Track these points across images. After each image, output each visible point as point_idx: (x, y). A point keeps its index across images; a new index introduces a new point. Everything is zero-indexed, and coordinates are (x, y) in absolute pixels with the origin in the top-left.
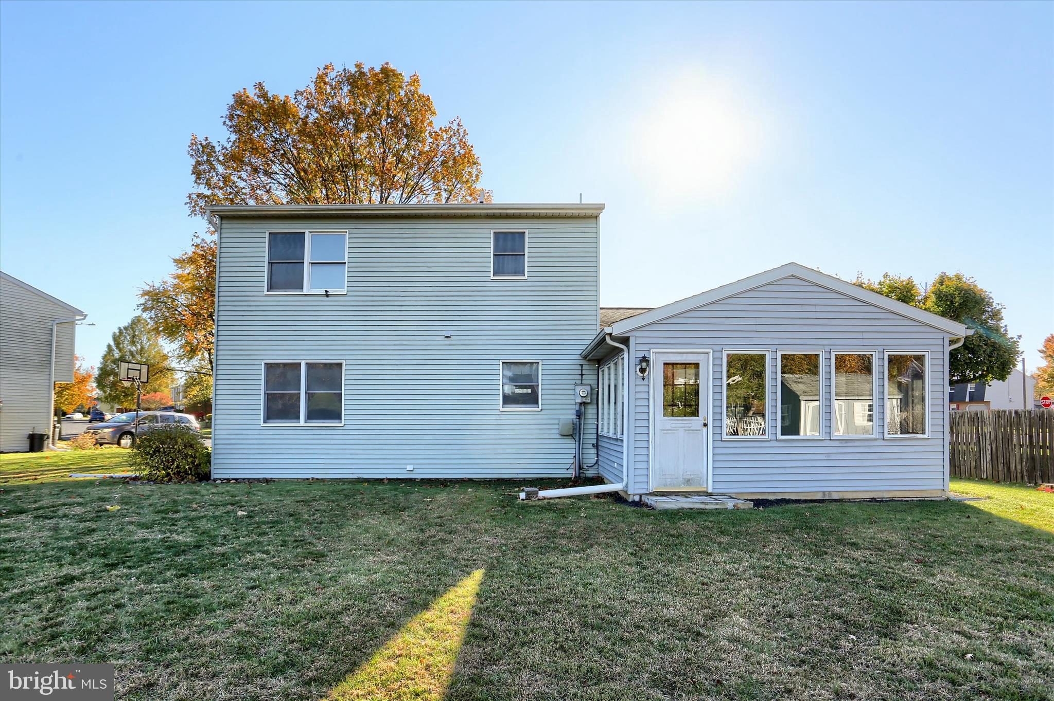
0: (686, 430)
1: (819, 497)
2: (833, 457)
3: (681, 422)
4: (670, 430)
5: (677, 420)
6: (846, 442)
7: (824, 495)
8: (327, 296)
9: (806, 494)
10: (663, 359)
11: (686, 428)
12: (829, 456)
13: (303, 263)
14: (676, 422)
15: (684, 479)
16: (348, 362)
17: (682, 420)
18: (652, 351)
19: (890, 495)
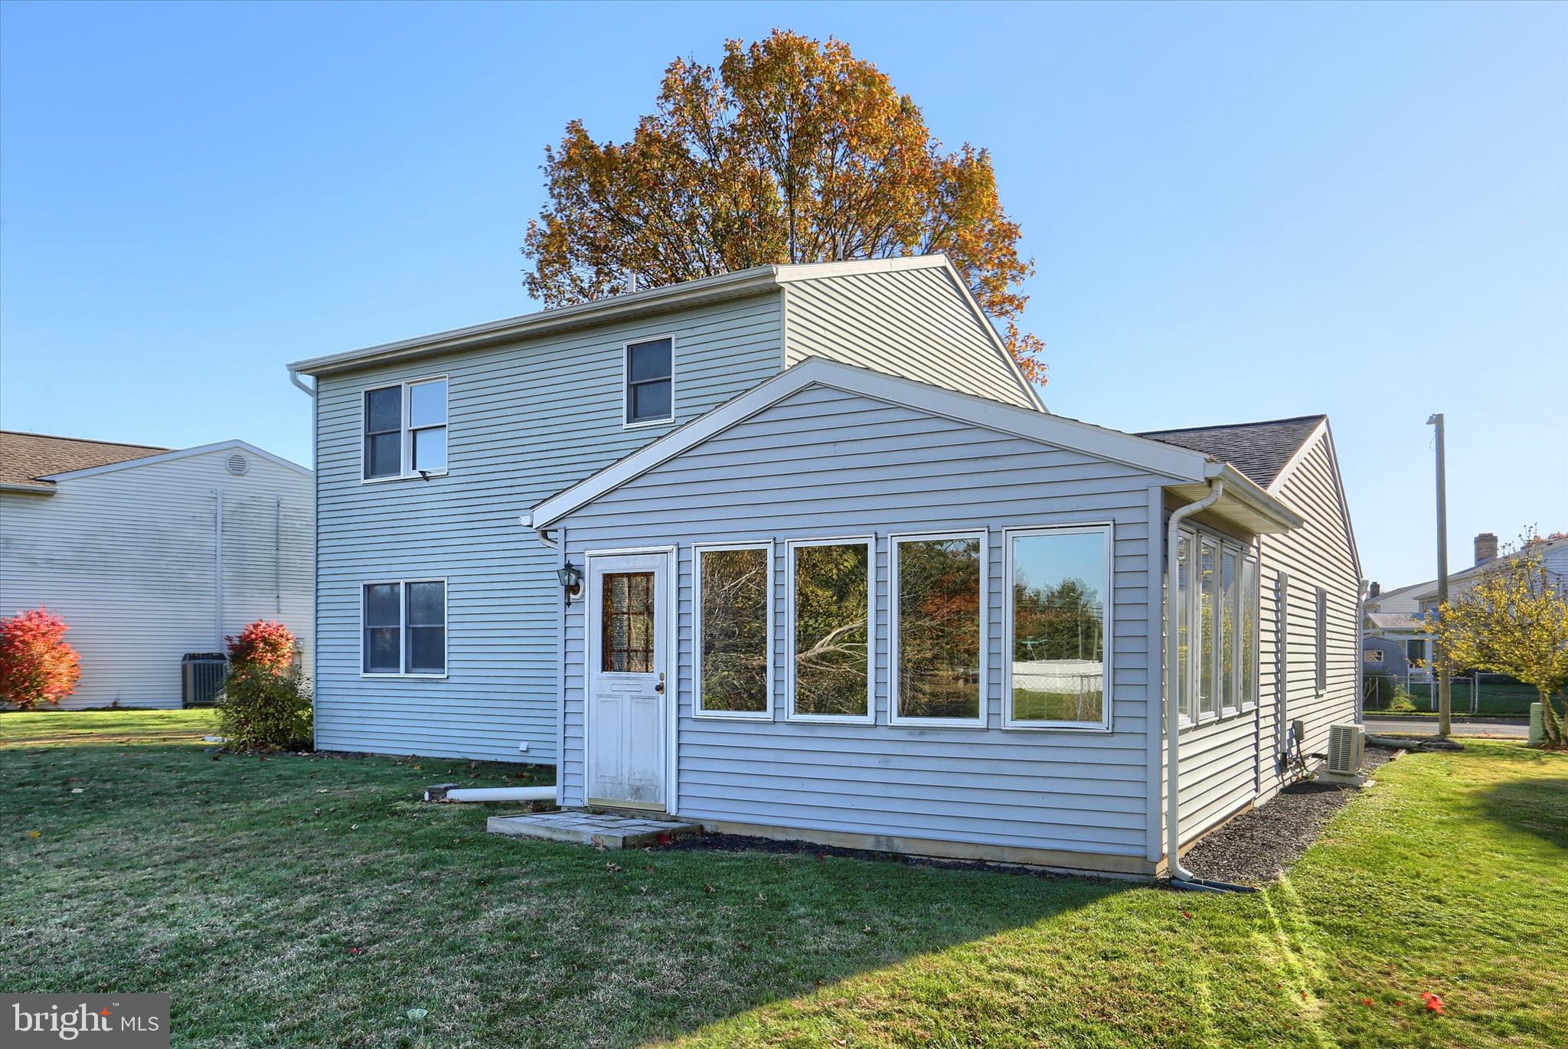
0: (632, 698)
1: (868, 845)
2: (895, 763)
3: (625, 682)
4: (610, 696)
5: (620, 678)
6: (922, 734)
7: (878, 842)
8: (427, 479)
9: (842, 836)
10: (600, 567)
11: (634, 694)
12: (887, 762)
13: (400, 431)
14: (618, 682)
15: (632, 786)
16: (453, 580)
17: (627, 678)
18: (587, 553)
19: (1020, 857)
